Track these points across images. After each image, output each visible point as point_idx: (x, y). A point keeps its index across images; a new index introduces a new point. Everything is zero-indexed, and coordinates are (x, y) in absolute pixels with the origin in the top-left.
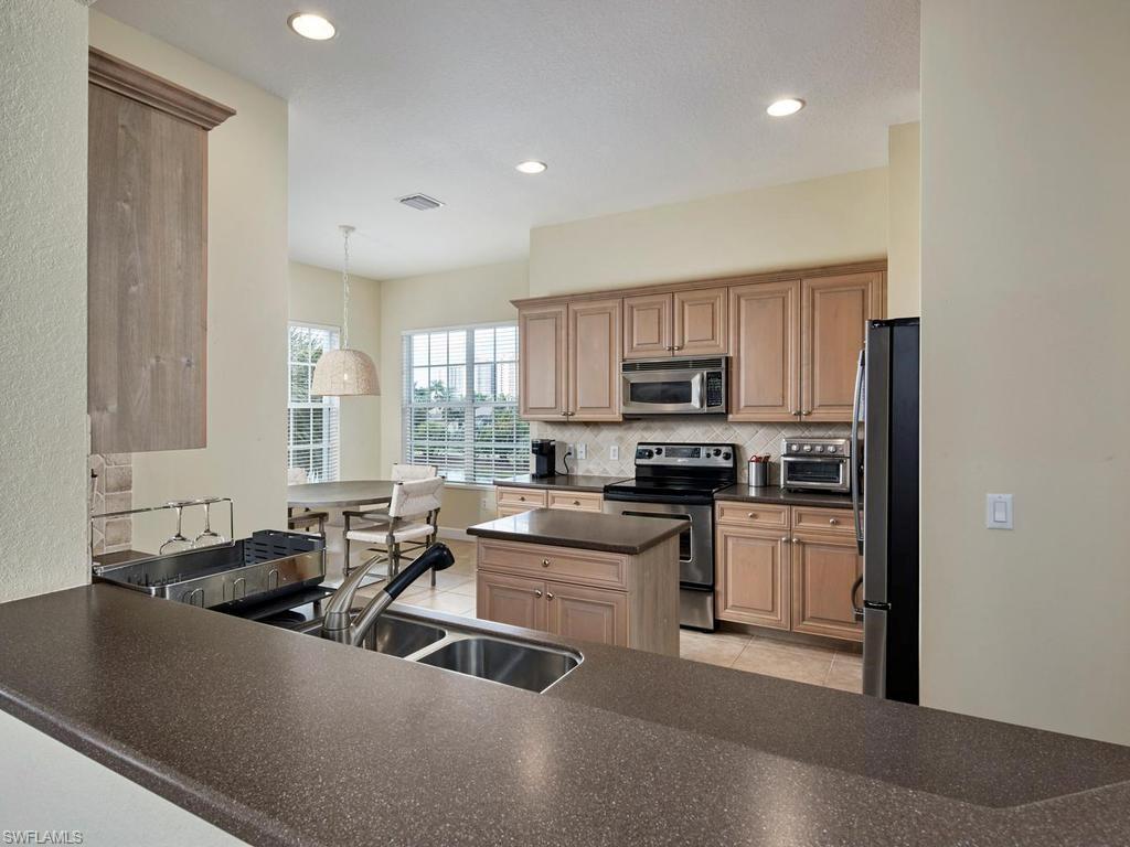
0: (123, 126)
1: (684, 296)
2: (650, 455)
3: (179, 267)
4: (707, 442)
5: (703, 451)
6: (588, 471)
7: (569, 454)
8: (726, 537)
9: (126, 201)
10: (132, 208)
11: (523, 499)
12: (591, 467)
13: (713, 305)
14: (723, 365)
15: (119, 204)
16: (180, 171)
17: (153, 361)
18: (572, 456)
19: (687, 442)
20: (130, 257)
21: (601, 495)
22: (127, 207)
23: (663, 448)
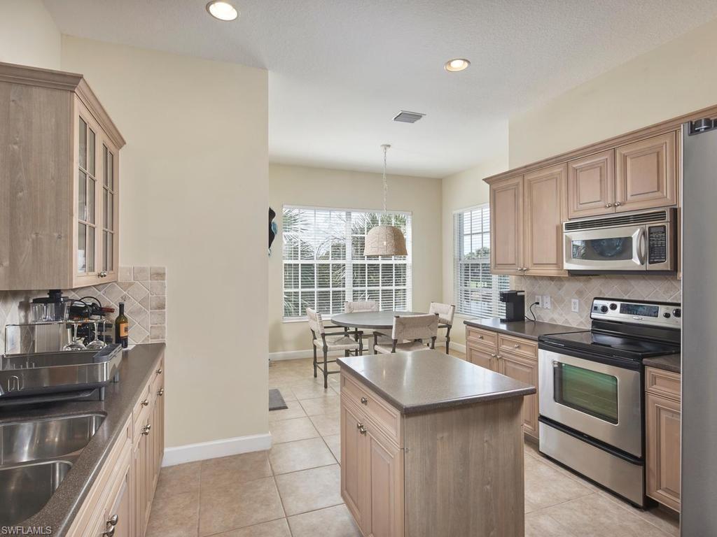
0: (13, 101)
1: (624, 151)
2: (604, 309)
3: (53, 178)
4: (669, 301)
5: (662, 310)
6: (552, 319)
7: (538, 303)
8: (659, 409)
9: (15, 143)
10: (19, 147)
11: (482, 338)
12: (556, 316)
13: (658, 154)
14: (668, 218)
15: (10, 146)
16: (54, 120)
17: (34, 236)
18: (540, 305)
19: (646, 299)
20: (18, 176)
21: (536, 343)
22: (16, 147)
23: (618, 304)
